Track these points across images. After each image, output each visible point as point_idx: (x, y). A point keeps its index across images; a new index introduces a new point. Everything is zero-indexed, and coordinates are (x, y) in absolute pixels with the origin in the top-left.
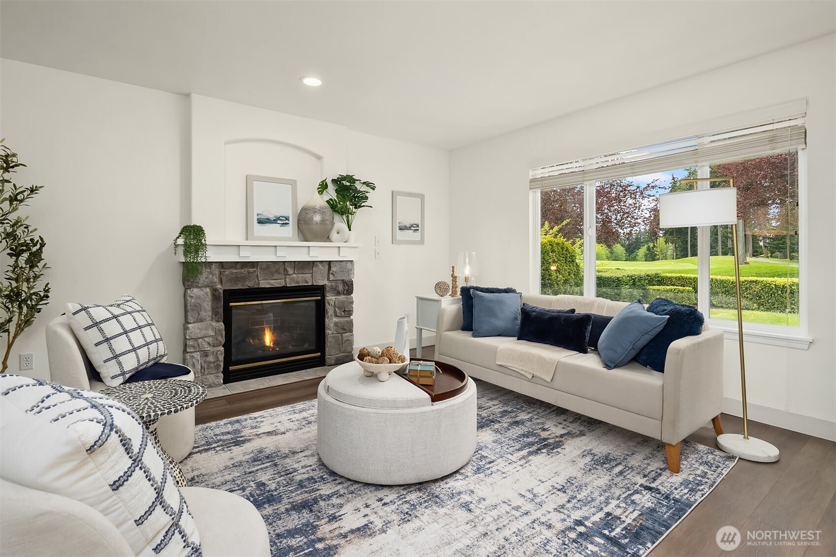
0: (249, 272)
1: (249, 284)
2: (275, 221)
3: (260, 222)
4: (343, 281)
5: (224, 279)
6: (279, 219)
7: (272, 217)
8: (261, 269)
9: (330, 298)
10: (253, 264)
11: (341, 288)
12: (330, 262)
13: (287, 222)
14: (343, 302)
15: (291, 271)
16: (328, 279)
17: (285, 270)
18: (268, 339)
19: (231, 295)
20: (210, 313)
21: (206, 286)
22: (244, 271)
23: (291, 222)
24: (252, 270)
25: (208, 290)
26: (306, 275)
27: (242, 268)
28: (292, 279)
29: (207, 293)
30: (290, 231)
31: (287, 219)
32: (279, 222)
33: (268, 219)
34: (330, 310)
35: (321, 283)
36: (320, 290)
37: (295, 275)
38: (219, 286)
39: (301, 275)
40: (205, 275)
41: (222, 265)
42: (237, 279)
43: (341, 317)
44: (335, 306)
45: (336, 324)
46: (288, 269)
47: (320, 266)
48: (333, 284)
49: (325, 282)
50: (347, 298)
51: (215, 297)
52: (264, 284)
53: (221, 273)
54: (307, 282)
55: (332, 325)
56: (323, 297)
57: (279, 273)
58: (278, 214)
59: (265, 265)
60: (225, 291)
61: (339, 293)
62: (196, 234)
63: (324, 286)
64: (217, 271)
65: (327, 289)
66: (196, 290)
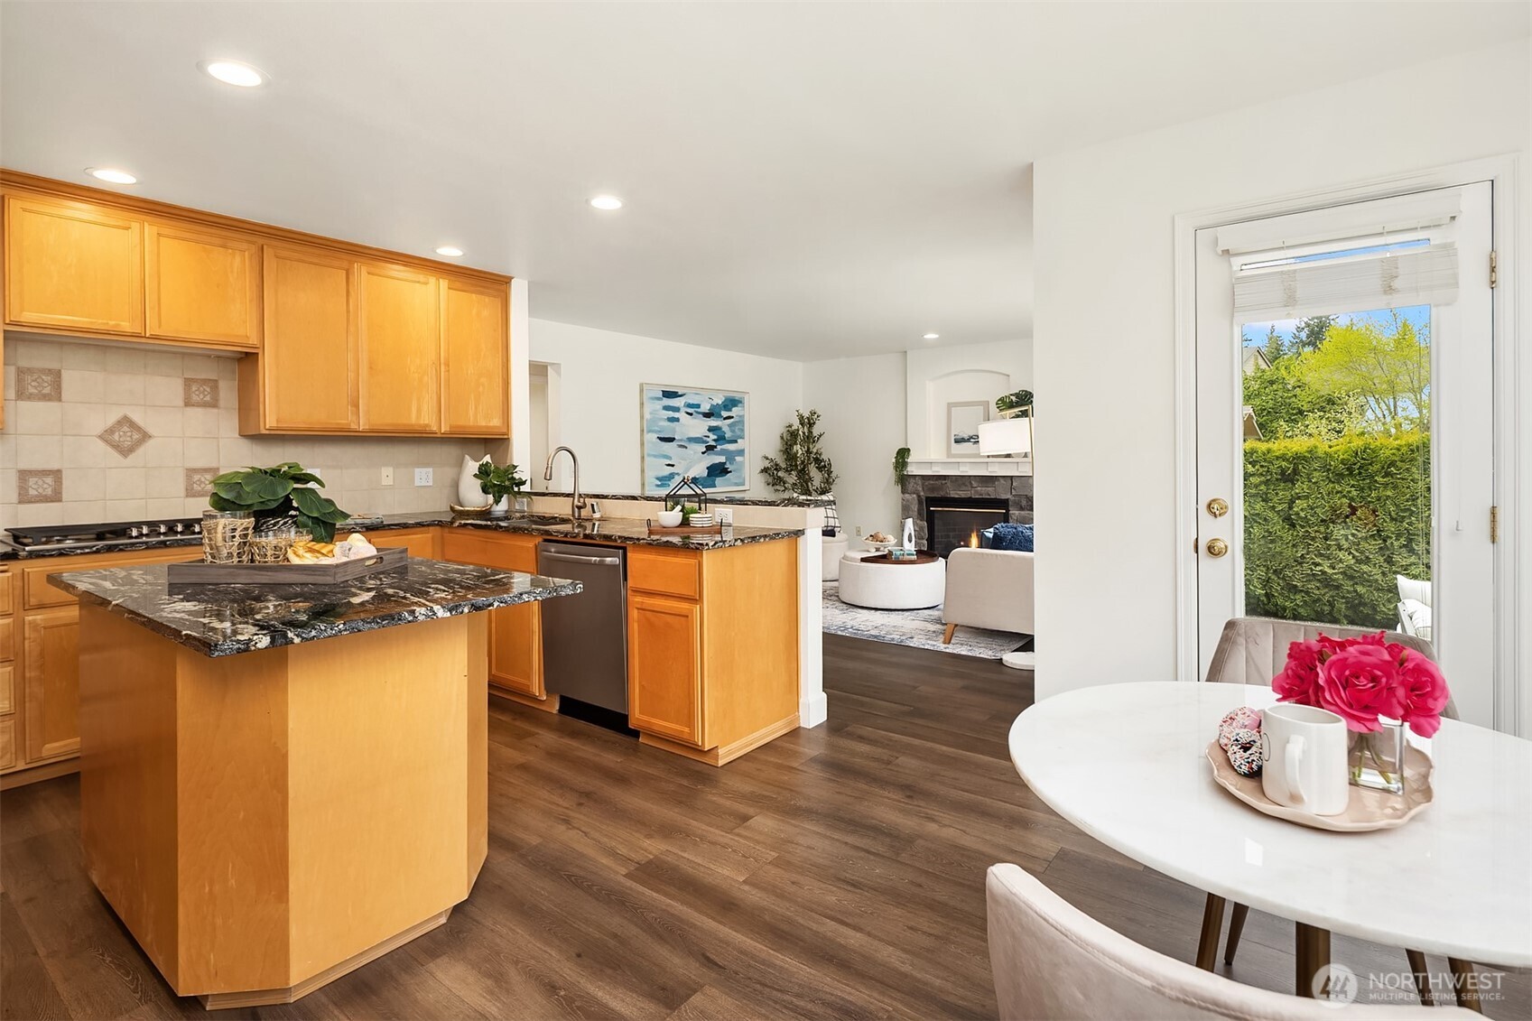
0: (942, 484)
1: (942, 494)
2: (968, 440)
3: (957, 441)
4: (1024, 496)
5: (925, 488)
6: (972, 438)
7: (966, 437)
8: (951, 482)
9: (1015, 513)
10: (945, 477)
11: (1024, 503)
12: (1012, 476)
15: (975, 484)
16: (1011, 494)
17: (971, 484)
19: (931, 501)
20: (916, 513)
21: (914, 493)
22: (939, 482)
24: (944, 482)
25: (915, 495)
26: (990, 489)
27: (936, 480)
28: (976, 492)
29: (914, 498)
31: (978, 437)
32: (971, 440)
33: (962, 439)
35: (1004, 497)
36: (1004, 503)
37: (979, 488)
38: (922, 494)
39: (984, 489)
40: (912, 485)
41: (923, 477)
42: (933, 489)
46: (973, 483)
47: (1002, 481)
48: (1015, 499)
49: (1009, 496)
51: (920, 502)
52: (954, 494)
53: (923, 484)
54: (990, 495)
56: (1008, 511)
57: (966, 486)
58: (971, 434)
59: (956, 480)
60: (927, 498)
61: (1021, 508)
62: (903, 454)
63: (1008, 500)
64: (920, 482)
65: (1010, 503)
66: (907, 495)
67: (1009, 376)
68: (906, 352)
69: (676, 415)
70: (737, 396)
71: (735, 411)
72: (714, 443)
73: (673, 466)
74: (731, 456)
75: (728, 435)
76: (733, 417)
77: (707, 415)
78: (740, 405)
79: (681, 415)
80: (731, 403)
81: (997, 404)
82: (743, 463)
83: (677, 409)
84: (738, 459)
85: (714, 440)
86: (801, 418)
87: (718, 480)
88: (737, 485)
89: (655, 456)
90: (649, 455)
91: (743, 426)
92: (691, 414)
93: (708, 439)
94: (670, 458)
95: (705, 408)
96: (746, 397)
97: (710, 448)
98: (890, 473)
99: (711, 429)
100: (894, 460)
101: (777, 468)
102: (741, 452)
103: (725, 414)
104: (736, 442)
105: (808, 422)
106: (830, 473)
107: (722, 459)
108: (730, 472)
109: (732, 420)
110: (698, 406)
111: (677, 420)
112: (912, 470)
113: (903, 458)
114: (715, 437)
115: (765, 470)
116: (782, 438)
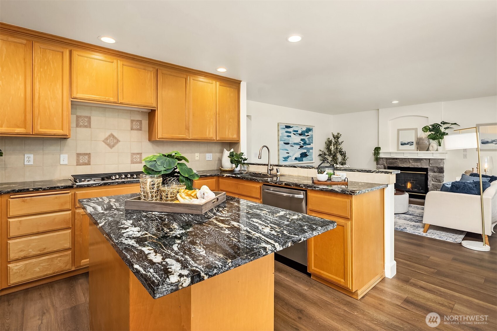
0: (395, 161)
1: (395, 165)
2: (408, 144)
3: (402, 144)
4: (437, 167)
5: (387, 163)
6: (409, 143)
7: (406, 142)
8: (400, 160)
9: (430, 174)
10: (397, 159)
11: (436, 170)
12: (429, 159)
13: (413, 144)
14: (436, 176)
15: (411, 162)
16: (429, 166)
17: (409, 161)
18: (409, 186)
21: (382, 165)
23: (414, 144)
24: (396, 160)
25: (382, 166)
26: (418, 164)
27: (393, 160)
28: (412, 165)
29: (382, 167)
30: (414, 147)
31: (413, 143)
32: (409, 144)
33: (405, 143)
34: (430, 178)
35: (425, 167)
36: (426, 170)
37: (413, 163)
38: (386, 165)
39: (415, 164)
40: (381, 161)
41: (387, 159)
42: (391, 163)
43: (436, 182)
44: (432, 177)
45: (433, 184)
46: (410, 161)
47: (425, 160)
48: (432, 168)
49: (428, 167)
50: (438, 174)
51: (385, 168)
52: (401, 165)
53: (386, 161)
54: (418, 166)
55: (431, 184)
56: (427, 173)
57: (406, 162)
58: (409, 141)
59: (401, 159)
60: (388, 167)
61: (434, 172)
63: (427, 169)
64: (385, 161)
65: (429, 170)
66: (379, 166)
67: (428, 118)
68: (379, 109)
69: (290, 134)
70: (311, 128)
71: (310, 133)
72: (302, 145)
73: (289, 153)
74: (308, 150)
75: (307, 142)
76: (309, 135)
77: (300, 135)
78: (311, 131)
79: (292, 135)
80: (309, 130)
81: (422, 129)
82: (312, 152)
83: (290, 132)
84: (311, 151)
85: (303, 144)
86: (334, 136)
87: (304, 159)
88: (310, 160)
89: (283, 150)
90: (281, 149)
91: (313, 139)
92: (295, 134)
93: (301, 143)
94: (287, 150)
95: (300, 132)
96: (314, 128)
97: (301, 147)
98: (372, 157)
99: (302, 140)
100: (373, 152)
101: (325, 154)
102: (312, 148)
103: (306, 134)
104: (310, 144)
105: (337, 137)
106: (345, 156)
107: (305, 151)
108: (308, 155)
109: (309, 136)
110: (297, 131)
111: (290, 136)
112: (381, 156)
113: (378, 151)
114: (303, 143)
115: (320, 155)
116: (326, 143)
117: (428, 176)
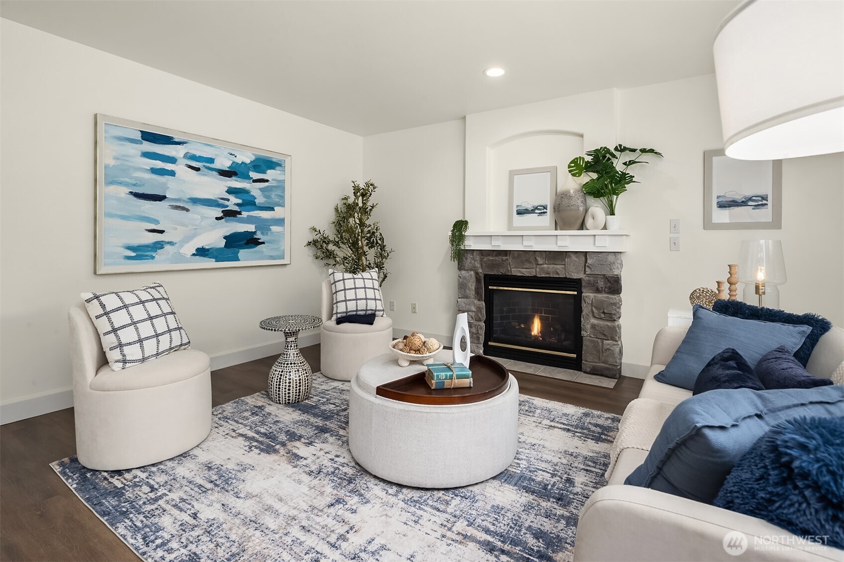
0: (502, 260)
1: (501, 271)
2: (533, 211)
3: (519, 213)
4: (604, 275)
5: (484, 264)
6: (537, 208)
7: (530, 207)
8: (513, 258)
9: (589, 295)
10: (506, 253)
11: (601, 284)
12: (585, 254)
13: (545, 210)
14: (602, 302)
15: (540, 261)
16: (585, 273)
17: (536, 260)
18: (536, 327)
19: (490, 279)
20: (473, 292)
21: (471, 270)
22: (499, 259)
23: (548, 211)
24: (504, 258)
25: (472, 273)
26: (558, 266)
27: (496, 256)
28: (542, 270)
29: (471, 275)
30: (547, 220)
31: (545, 207)
32: (537, 211)
33: (526, 210)
34: (586, 309)
35: (575, 276)
36: (576, 284)
37: (545, 266)
38: (480, 271)
39: (551, 266)
40: (469, 260)
41: (481, 252)
42: (493, 266)
43: (601, 319)
44: (592, 305)
45: (593, 326)
46: (539, 259)
47: (574, 257)
48: (592, 279)
49: (581, 276)
50: (608, 298)
51: (478, 280)
52: (516, 272)
53: (481, 260)
54: (558, 274)
55: (589, 326)
56: (580, 293)
57: (530, 262)
58: (536, 204)
59: (517, 254)
60: (486, 276)
61: (598, 291)
62: (460, 226)
63: (580, 280)
64: (478, 258)
65: (583, 284)
66: (463, 272)
67: (582, 136)
68: (464, 118)
69: (169, 167)
70: (275, 158)
71: (270, 174)
72: (237, 208)
73: (162, 232)
74: (264, 226)
75: (260, 200)
76: (267, 181)
77: (226, 174)
78: (278, 168)
79: (180, 169)
80: (264, 164)
81: (569, 167)
82: (282, 234)
83: (173, 160)
84: (275, 229)
85: (238, 205)
86: (356, 189)
87: (242, 253)
88: (272, 258)
89: (123, 218)
90: (109, 215)
91: (284, 192)
92: (197, 169)
93: (226, 203)
94: (157, 222)
95: (224, 163)
96: (288, 160)
97: (229, 214)
98: (444, 246)
99: (231, 191)
100: (450, 233)
101: (326, 241)
102: (280, 222)
103: (254, 175)
104: (272, 209)
105: (364, 193)
107: (251, 228)
108: (263, 243)
109: (266, 184)
110: (212, 161)
111: (172, 173)
112: (470, 244)
113: (460, 230)
114: (240, 201)
115: (313, 243)
116: (336, 210)
117: (583, 302)
